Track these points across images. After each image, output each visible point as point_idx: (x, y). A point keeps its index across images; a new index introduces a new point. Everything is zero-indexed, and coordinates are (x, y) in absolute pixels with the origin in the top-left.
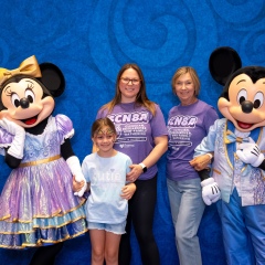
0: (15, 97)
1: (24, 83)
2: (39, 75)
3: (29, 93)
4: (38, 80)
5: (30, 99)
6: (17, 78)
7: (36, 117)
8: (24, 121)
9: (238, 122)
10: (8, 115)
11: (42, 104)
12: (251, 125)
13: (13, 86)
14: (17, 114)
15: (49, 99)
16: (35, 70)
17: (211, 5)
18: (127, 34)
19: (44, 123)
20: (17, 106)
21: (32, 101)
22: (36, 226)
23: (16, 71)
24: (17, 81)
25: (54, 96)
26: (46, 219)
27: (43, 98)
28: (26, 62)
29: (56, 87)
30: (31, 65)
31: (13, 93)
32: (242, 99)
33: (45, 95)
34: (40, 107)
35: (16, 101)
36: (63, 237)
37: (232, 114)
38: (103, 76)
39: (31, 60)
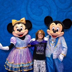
0: (17, 28)
1: (20, 25)
2: (25, 23)
3: (21, 28)
5: (21, 29)
6: (19, 23)
8: (19, 35)
9: (52, 36)
10: (15, 33)
11: (25, 31)
12: (56, 36)
16: (24, 21)
17: (55, 4)
23: (19, 21)
25: (28, 30)
27: (25, 29)
31: (17, 27)
33: (26, 29)
34: (24, 32)
35: (18, 29)
37: (51, 34)
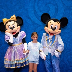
4: (16, 21)
7: (15, 32)
13: (9, 23)
14: (10, 31)
15: (19, 27)
18: (39, 9)
19: (18, 33)
20: (10, 29)
21: (14, 28)
22: (16, 62)
24: (10, 22)
26: (18, 61)
28: (13, 17)
29: (21, 23)
30: (14, 17)
32: (52, 27)
36: (23, 66)
38: (32, 21)
39: (14, 16)
